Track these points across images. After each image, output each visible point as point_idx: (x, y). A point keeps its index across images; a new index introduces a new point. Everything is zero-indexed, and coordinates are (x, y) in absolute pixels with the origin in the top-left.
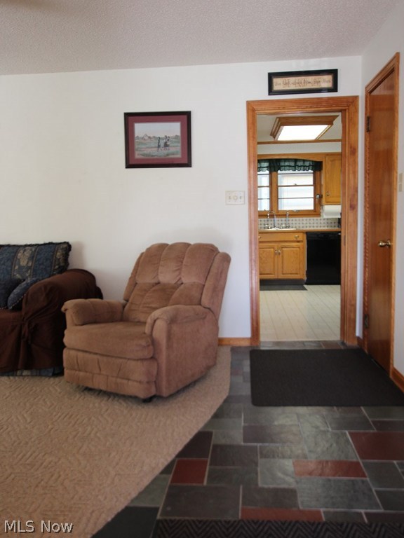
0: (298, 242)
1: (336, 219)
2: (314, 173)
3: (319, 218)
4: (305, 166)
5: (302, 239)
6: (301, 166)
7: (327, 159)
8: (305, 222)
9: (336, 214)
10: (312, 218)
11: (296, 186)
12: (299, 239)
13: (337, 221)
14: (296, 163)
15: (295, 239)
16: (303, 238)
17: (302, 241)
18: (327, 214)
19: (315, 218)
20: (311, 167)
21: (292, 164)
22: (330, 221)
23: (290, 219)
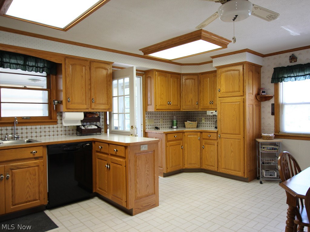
0: (36, 158)
1: (74, 126)
2: (48, 77)
3: (55, 126)
4: (37, 67)
5: (41, 155)
6: (33, 66)
7: (67, 61)
8: (38, 130)
9: (76, 121)
10: (47, 126)
11: (25, 88)
12: (37, 155)
13: (76, 128)
14: (25, 62)
15: (31, 156)
16: (42, 152)
17: (42, 157)
18: (67, 121)
19: (51, 126)
20: (45, 69)
21: (21, 62)
22: (67, 129)
23: (20, 128)
